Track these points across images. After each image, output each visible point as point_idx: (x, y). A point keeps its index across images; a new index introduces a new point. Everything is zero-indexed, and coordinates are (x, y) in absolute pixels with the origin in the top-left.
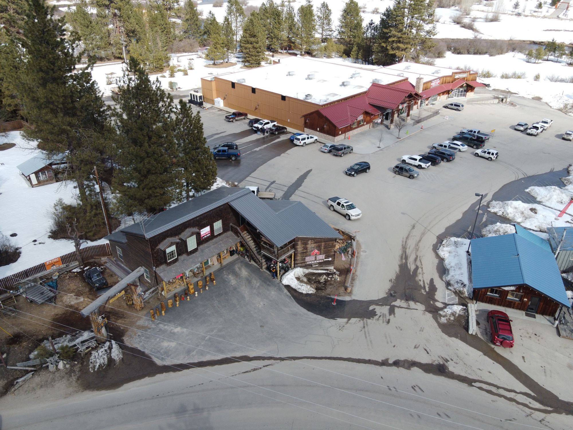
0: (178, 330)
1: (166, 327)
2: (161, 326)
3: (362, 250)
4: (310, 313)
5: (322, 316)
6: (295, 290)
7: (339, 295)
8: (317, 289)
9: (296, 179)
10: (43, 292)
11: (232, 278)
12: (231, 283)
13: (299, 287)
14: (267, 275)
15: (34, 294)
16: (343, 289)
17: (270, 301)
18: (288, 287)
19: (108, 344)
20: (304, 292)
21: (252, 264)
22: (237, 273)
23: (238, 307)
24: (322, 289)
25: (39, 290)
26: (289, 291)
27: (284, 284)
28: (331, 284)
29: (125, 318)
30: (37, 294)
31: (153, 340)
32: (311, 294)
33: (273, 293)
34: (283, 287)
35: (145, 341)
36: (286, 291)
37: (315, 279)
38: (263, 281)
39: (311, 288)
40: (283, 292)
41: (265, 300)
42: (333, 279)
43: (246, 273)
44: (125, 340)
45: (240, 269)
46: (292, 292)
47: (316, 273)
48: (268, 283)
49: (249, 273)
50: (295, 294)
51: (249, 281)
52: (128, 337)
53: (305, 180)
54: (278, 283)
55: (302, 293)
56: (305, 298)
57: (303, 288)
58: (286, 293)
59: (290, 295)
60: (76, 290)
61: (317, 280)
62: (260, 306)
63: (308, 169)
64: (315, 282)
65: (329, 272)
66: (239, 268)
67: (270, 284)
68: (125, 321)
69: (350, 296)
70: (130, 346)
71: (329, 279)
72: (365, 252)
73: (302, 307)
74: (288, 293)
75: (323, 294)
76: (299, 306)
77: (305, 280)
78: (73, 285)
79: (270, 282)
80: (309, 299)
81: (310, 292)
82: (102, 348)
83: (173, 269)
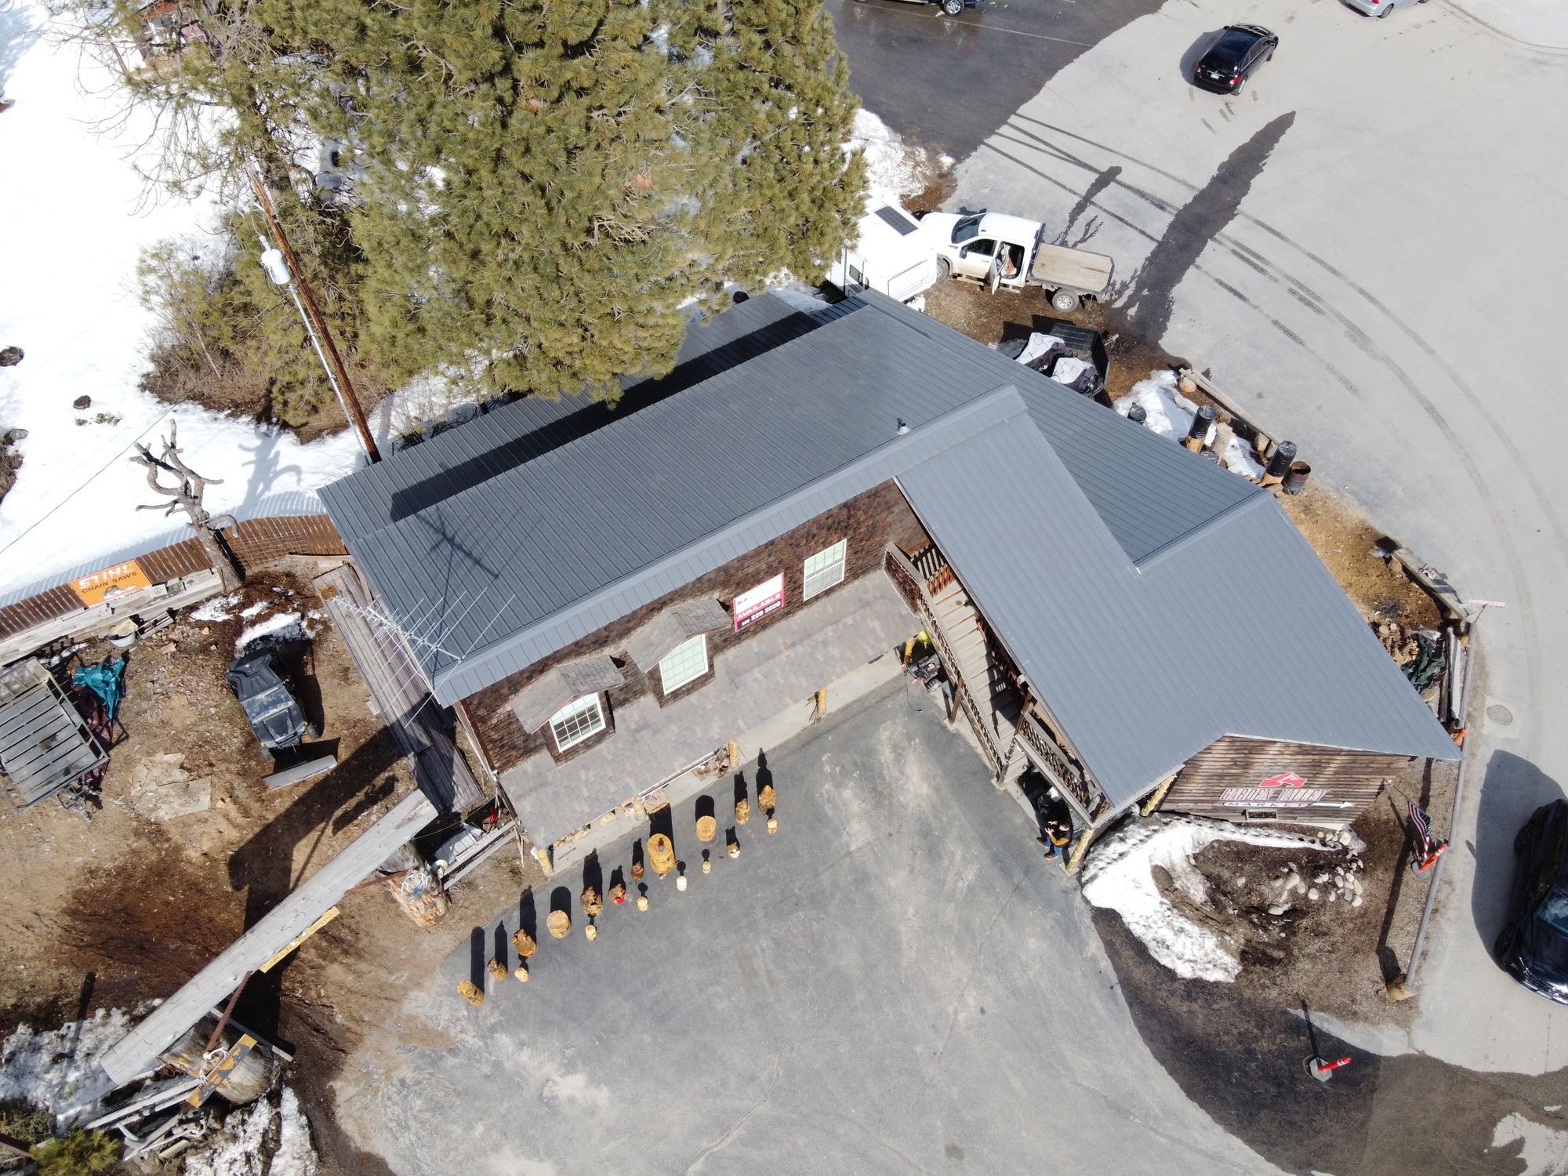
0: (571, 1086)
1: (524, 1056)
2: (505, 1041)
3: (1490, 702)
4: (1194, 1114)
5: (1251, 1142)
6: (1139, 948)
7: (1348, 1013)
8: (1250, 956)
9: (1214, 171)
10: (53, 737)
11: (856, 806)
12: (845, 838)
13: (1167, 934)
14: (1019, 821)
15: (18, 736)
16: (1371, 969)
17: (1015, 992)
18: (1108, 919)
19: (262, 1116)
20: (1184, 971)
21: (957, 736)
22: (881, 776)
23: (861, 997)
24: (1272, 962)
25: (42, 721)
26: (1110, 946)
27: (1095, 903)
28: (1318, 933)
29: (359, 955)
30: (28, 744)
31: (457, 1130)
32: (1216, 984)
33: (1033, 943)
34: (1087, 920)
35: (423, 1123)
36: (1095, 945)
37: (1249, 890)
38: (996, 859)
39: (1220, 952)
40: (1082, 946)
41: (990, 980)
42: (1332, 898)
43: (925, 789)
44: (340, 1099)
45: (899, 752)
46: (1127, 953)
47: (1256, 850)
48: (1018, 877)
49: (937, 790)
50: (1139, 974)
51: (931, 845)
52: (357, 1081)
53: (1257, 182)
54: (1065, 892)
55: (1170, 974)
56: (1184, 1008)
57: (1180, 944)
58: (1094, 959)
59: (1114, 978)
60: (192, 738)
61: (1255, 900)
62: (962, 1016)
63: (1273, 114)
64: (1247, 912)
65: (1317, 846)
66: (895, 748)
67: (1026, 883)
68: (359, 975)
69: (1404, 1023)
70: (358, 1142)
71: (1314, 895)
72: (1508, 720)
73: (1163, 1062)
74: (1105, 964)
75: (1274, 993)
76: (1146, 1051)
77: (1198, 891)
78: (184, 700)
79: (1027, 871)
80: (1198, 1018)
81: (1213, 976)
82: (235, 1138)
83: (583, 775)
